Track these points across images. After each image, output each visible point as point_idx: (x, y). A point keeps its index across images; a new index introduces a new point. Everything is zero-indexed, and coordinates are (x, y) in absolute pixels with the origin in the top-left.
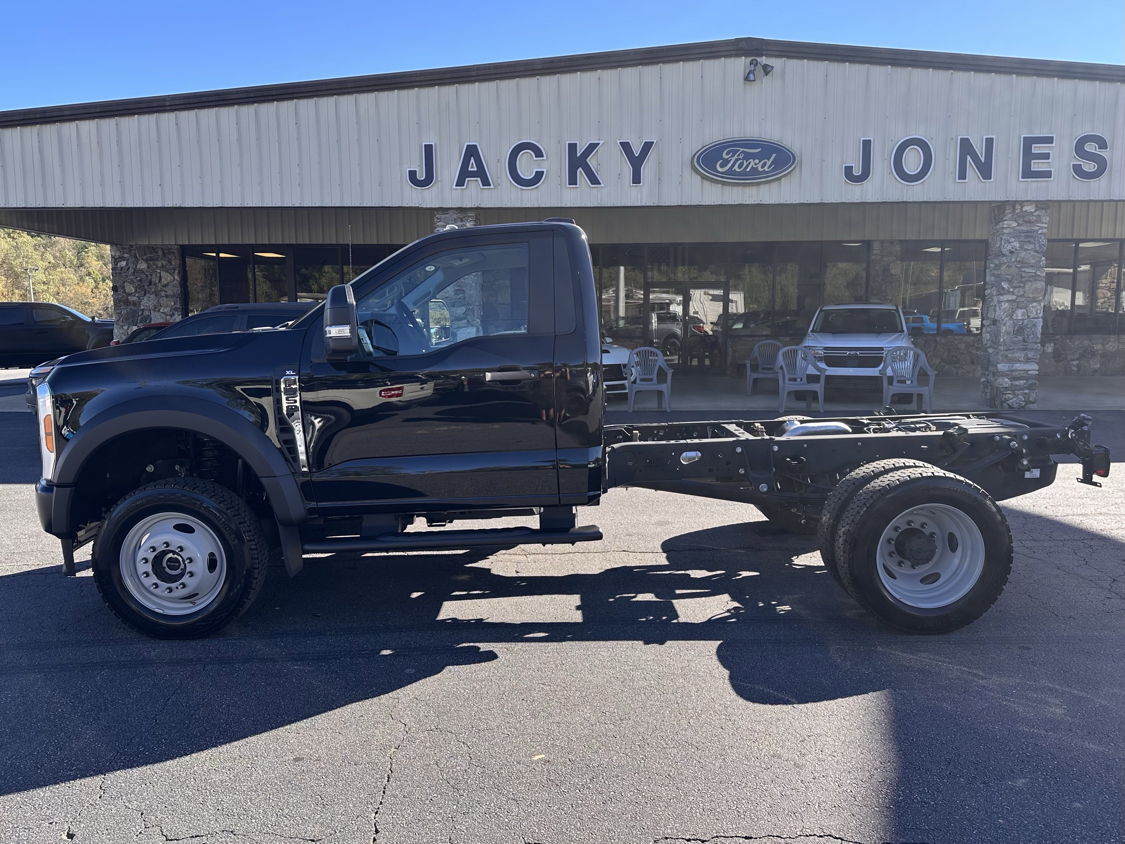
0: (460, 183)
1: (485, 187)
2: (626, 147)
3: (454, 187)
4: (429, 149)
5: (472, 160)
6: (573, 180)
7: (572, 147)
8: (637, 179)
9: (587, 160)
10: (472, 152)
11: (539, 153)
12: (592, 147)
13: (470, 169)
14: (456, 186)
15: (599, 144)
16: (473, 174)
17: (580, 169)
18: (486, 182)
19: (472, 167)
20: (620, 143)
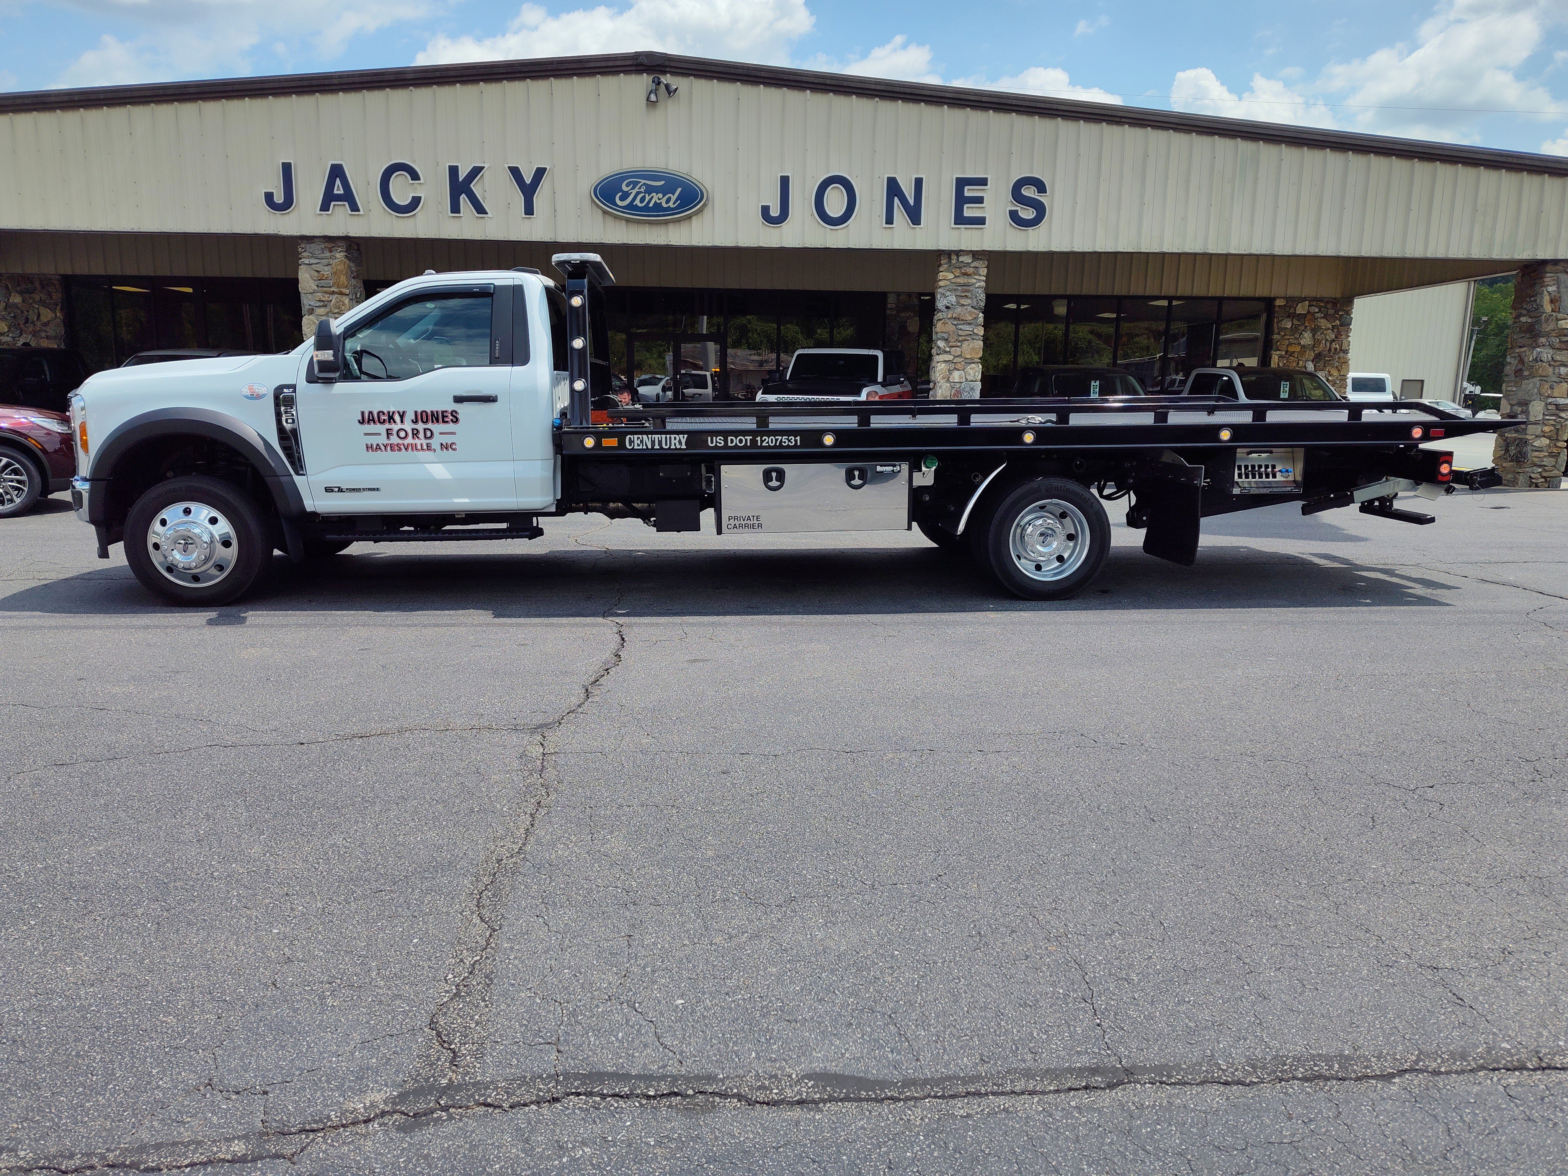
0: (325, 207)
1: (353, 213)
2: (515, 172)
3: (318, 212)
4: (287, 169)
5: (338, 181)
6: (455, 208)
7: (453, 171)
8: (529, 210)
9: (472, 186)
10: (337, 172)
11: (415, 176)
12: (476, 171)
13: (336, 192)
14: (321, 210)
15: (484, 167)
16: (339, 198)
17: (463, 195)
18: (354, 208)
19: (338, 189)
20: (509, 167)
